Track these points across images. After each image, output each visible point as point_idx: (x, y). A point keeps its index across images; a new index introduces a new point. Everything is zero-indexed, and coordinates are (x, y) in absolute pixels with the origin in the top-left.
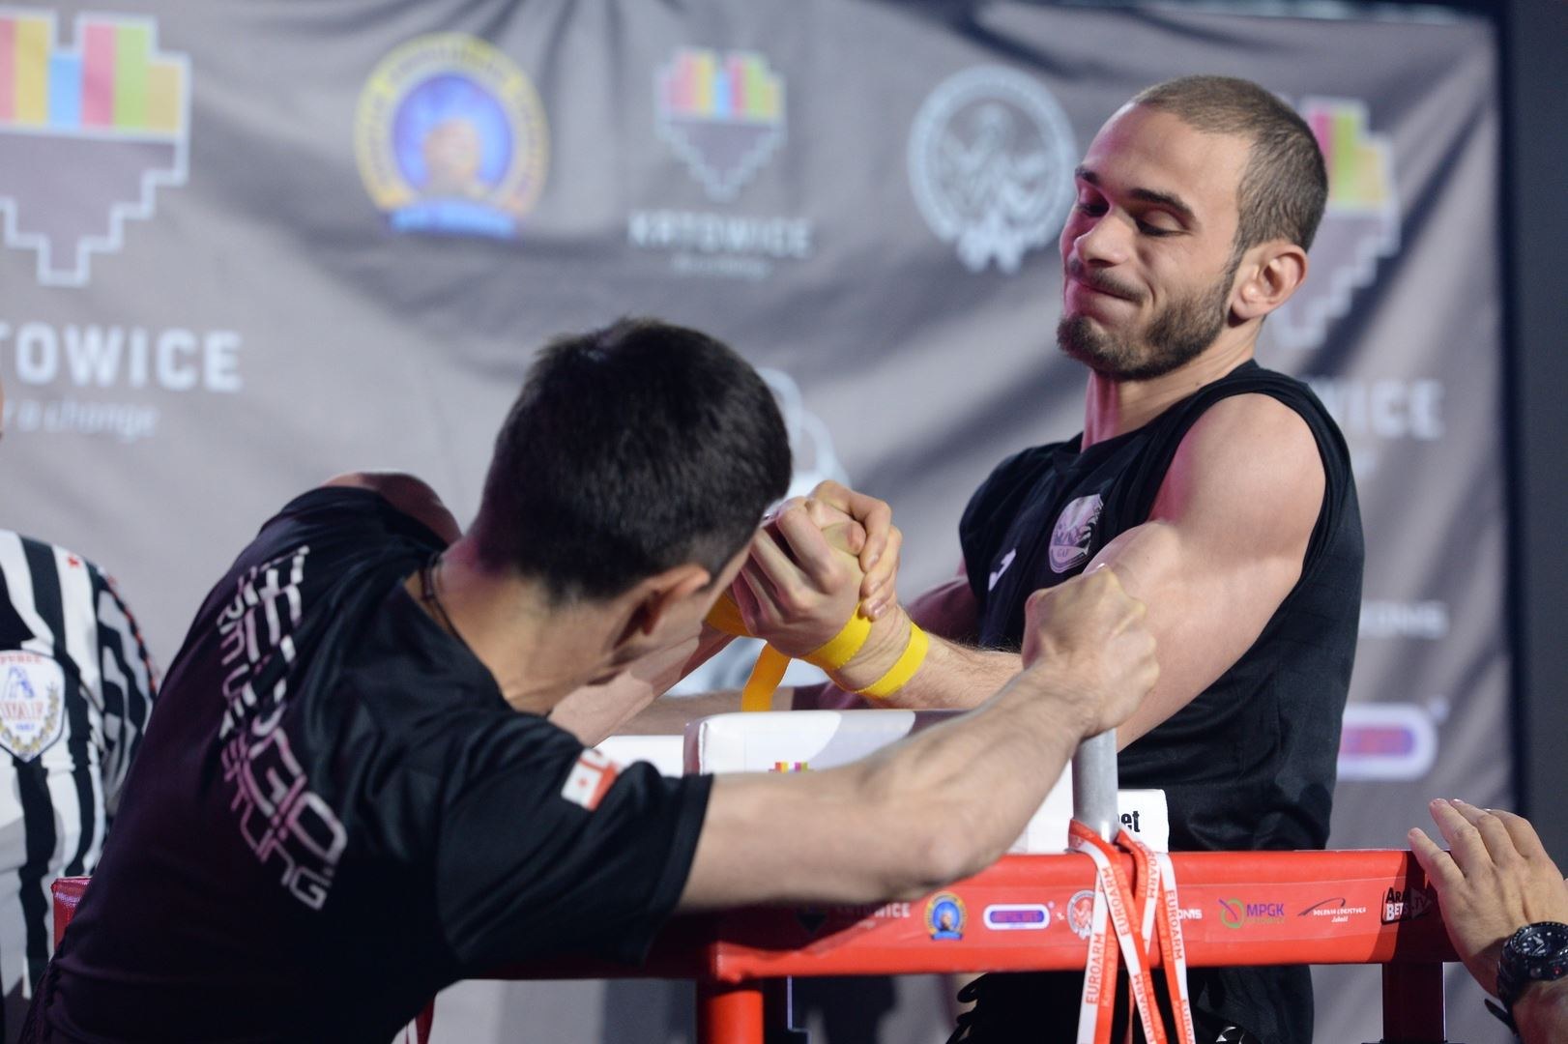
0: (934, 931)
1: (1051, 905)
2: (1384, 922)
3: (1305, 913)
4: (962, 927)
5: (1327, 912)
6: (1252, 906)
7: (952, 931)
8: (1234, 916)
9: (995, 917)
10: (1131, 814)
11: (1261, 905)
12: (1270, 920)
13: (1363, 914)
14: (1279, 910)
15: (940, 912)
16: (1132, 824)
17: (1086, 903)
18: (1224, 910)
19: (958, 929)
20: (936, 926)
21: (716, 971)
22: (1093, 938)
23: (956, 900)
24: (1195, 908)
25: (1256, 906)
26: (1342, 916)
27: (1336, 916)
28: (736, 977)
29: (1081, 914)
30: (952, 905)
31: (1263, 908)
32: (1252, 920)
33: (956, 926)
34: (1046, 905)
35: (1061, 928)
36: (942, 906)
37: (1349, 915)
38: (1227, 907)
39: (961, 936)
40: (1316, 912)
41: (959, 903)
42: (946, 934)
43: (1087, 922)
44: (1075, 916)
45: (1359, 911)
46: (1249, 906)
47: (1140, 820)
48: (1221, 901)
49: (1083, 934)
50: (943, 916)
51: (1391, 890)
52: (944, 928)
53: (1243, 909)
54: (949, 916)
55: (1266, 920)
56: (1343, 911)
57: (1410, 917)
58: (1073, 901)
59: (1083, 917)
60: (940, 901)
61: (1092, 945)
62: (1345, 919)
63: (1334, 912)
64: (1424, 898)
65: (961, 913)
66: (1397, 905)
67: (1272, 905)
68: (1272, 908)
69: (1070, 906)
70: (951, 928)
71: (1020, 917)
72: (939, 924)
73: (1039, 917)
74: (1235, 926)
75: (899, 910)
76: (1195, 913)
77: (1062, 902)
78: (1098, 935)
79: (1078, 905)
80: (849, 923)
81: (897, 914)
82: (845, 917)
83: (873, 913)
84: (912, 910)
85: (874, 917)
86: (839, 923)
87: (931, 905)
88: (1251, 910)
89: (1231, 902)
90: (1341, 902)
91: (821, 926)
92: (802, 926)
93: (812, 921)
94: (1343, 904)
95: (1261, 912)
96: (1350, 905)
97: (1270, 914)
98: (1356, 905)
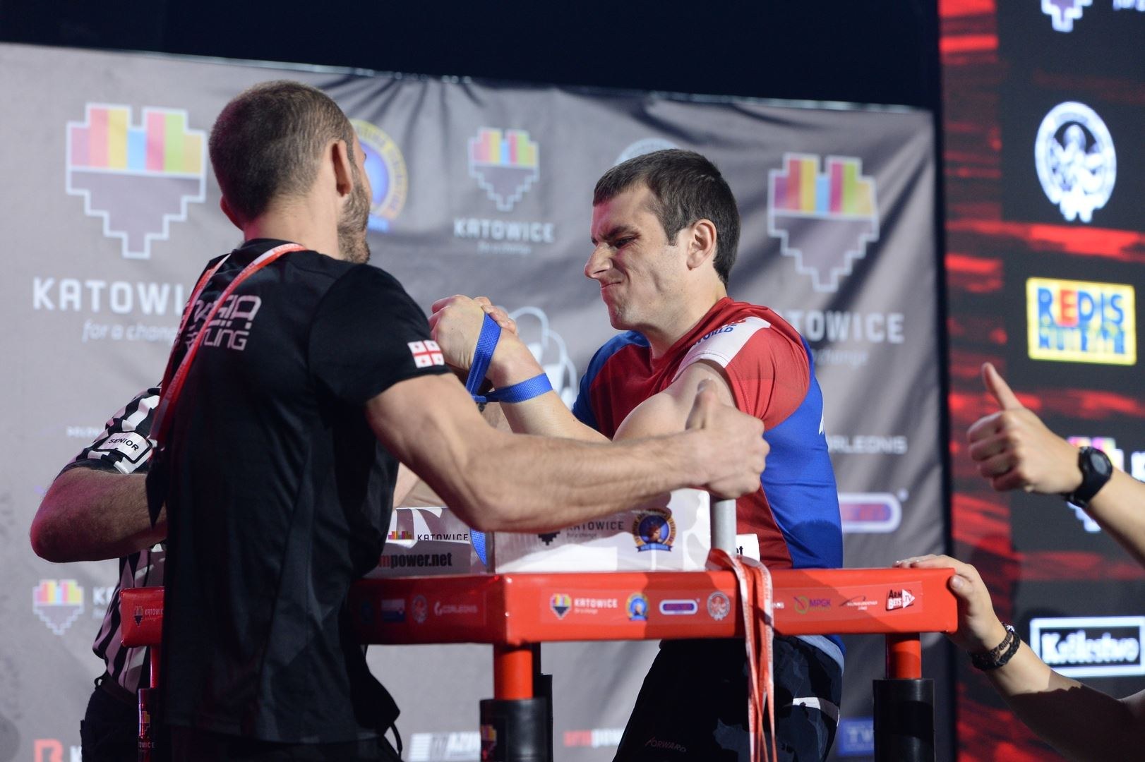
0: (631, 615)
1: (698, 600)
2: (887, 610)
3: (843, 605)
4: (647, 613)
5: (855, 604)
7: (642, 616)
8: (802, 605)
9: (666, 607)
11: (818, 600)
12: (823, 609)
13: (876, 606)
14: (828, 603)
15: (635, 604)
17: (718, 599)
18: (796, 605)
19: (645, 614)
20: (632, 612)
21: (506, 640)
23: (643, 597)
24: (779, 602)
25: (815, 601)
26: (863, 606)
27: (860, 606)
28: (518, 642)
29: (715, 605)
30: (641, 600)
31: (818, 602)
32: (815, 609)
33: (643, 612)
34: (695, 599)
35: (703, 613)
36: (636, 601)
37: (868, 606)
38: (799, 601)
39: (646, 618)
40: (849, 604)
41: (645, 599)
42: (638, 617)
43: (718, 610)
44: (711, 607)
45: (875, 603)
46: (811, 601)
48: (795, 598)
49: (717, 617)
50: (636, 607)
51: (891, 591)
52: (637, 614)
53: (807, 603)
54: (639, 607)
55: (820, 609)
56: (864, 603)
57: (901, 607)
58: (711, 598)
59: (716, 607)
60: (635, 598)
62: (866, 608)
63: (859, 603)
64: (910, 596)
65: (647, 605)
66: (895, 599)
67: (823, 600)
68: (825, 602)
69: (709, 601)
70: (641, 614)
71: (680, 607)
72: (634, 611)
73: (691, 607)
74: (803, 612)
75: (611, 603)
76: (779, 605)
77: (704, 598)
79: (714, 600)
80: (582, 611)
81: (609, 606)
82: (581, 608)
83: (597, 604)
84: (618, 603)
85: (596, 608)
86: (577, 611)
87: (629, 601)
88: (812, 603)
89: (800, 598)
90: (863, 598)
91: (566, 613)
92: (555, 612)
93: (561, 610)
94: (864, 600)
95: (818, 604)
96: (867, 601)
97: (823, 606)
98: (872, 600)
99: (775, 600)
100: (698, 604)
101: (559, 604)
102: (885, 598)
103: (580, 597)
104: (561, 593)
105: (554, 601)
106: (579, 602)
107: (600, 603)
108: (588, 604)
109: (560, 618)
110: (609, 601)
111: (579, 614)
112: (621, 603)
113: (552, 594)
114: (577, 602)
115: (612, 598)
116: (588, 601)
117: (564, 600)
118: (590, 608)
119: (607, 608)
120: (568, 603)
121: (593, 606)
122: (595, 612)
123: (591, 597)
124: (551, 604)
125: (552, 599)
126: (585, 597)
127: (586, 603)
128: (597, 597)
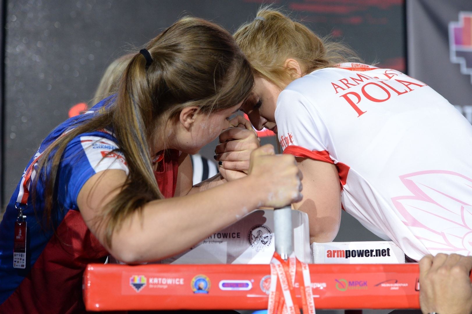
0: (195, 290)
1: (253, 281)
2: (417, 290)
3: (377, 285)
4: (209, 289)
5: (388, 285)
6: (351, 282)
7: (204, 290)
8: (342, 285)
9: (224, 285)
10: (386, 249)
11: (356, 282)
12: (361, 287)
15: (198, 283)
16: (387, 253)
17: (269, 280)
18: (337, 285)
19: (207, 290)
20: (196, 288)
22: (271, 293)
23: (206, 278)
25: (353, 282)
26: (396, 287)
27: (393, 287)
30: (204, 280)
31: (357, 283)
32: (352, 288)
33: (206, 288)
34: (250, 280)
35: (256, 289)
36: (199, 280)
38: (340, 283)
39: (208, 292)
40: (383, 285)
41: (207, 279)
42: (200, 291)
44: (264, 285)
45: (404, 285)
46: (350, 282)
47: (390, 251)
48: (336, 280)
49: (267, 292)
50: (199, 284)
52: (200, 289)
53: (347, 284)
54: (202, 284)
55: (358, 288)
56: (397, 285)
58: (263, 279)
59: (268, 286)
60: (199, 278)
61: (270, 296)
62: (397, 288)
63: (392, 285)
65: (208, 283)
68: (361, 283)
69: (261, 281)
70: (203, 289)
71: (237, 285)
72: (197, 287)
73: (247, 285)
74: (343, 290)
75: (179, 281)
77: (258, 280)
78: (273, 292)
79: (266, 281)
80: (155, 286)
81: (177, 283)
82: (153, 284)
83: (167, 283)
84: (184, 281)
85: (166, 284)
86: (151, 286)
87: (194, 280)
88: (351, 284)
89: (340, 280)
90: (395, 281)
91: (142, 288)
92: (134, 288)
93: (138, 286)
94: (396, 282)
95: (356, 284)
96: (400, 283)
97: (360, 285)
98: (403, 283)
99: (313, 281)
100: (253, 284)
101: (137, 281)
102: (415, 282)
103: (154, 277)
104: (138, 275)
105: (133, 280)
106: (153, 281)
107: (170, 281)
108: (160, 282)
109: (138, 291)
110: (177, 280)
111: (153, 288)
112: (187, 280)
113: (131, 276)
114: (151, 281)
115: (180, 278)
116: (160, 279)
117: (140, 280)
118: (162, 284)
119: (175, 284)
120: (144, 280)
121: (164, 282)
122: (165, 287)
123: (162, 277)
124: (131, 282)
125: (131, 278)
126: (158, 277)
127: (158, 281)
128: (167, 278)
